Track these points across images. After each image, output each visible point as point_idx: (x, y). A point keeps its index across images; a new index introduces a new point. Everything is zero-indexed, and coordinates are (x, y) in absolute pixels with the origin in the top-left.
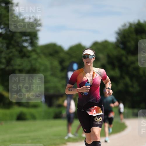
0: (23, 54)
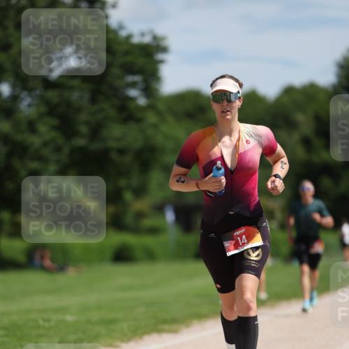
0: (127, 113)
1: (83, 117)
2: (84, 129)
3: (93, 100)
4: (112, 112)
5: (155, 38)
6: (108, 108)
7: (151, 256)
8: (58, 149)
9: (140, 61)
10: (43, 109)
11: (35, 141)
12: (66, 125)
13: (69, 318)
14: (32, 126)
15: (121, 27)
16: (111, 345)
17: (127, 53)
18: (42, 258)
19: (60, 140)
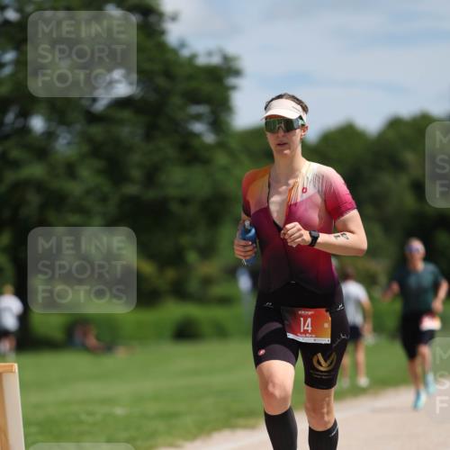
1: (136, 158)
2: (136, 173)
3: (148, 136)
4: (171, 152)
5: (226, 59)
6: (167, 147)
7: (221, 333)
8: (104, 199)
9: (207, 88)
10: (85, 148)
11: (74, 188)
12: (114, 169)
13: (119, 411)
14: (71, 170)
15: (183, 45)
16: (171, 445)
17: (190, 77)
18: (85, 334)
19: (106, 187)
